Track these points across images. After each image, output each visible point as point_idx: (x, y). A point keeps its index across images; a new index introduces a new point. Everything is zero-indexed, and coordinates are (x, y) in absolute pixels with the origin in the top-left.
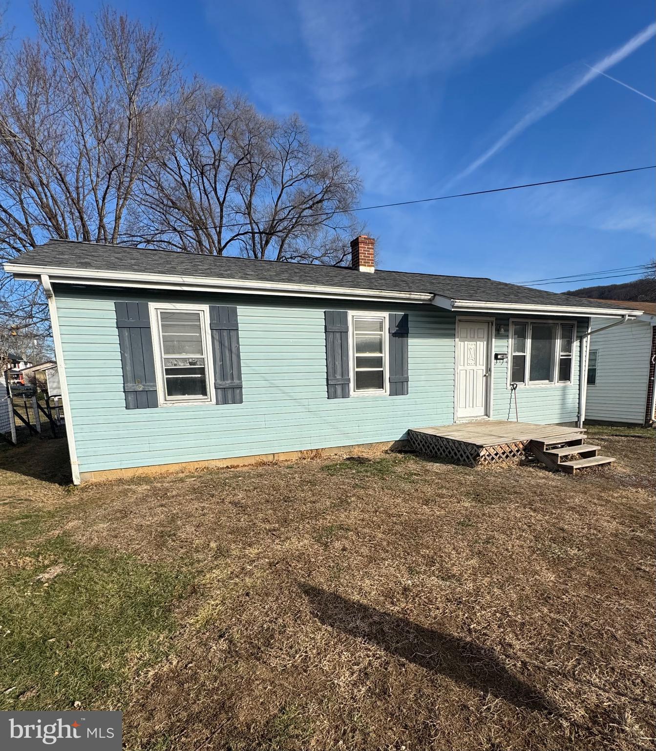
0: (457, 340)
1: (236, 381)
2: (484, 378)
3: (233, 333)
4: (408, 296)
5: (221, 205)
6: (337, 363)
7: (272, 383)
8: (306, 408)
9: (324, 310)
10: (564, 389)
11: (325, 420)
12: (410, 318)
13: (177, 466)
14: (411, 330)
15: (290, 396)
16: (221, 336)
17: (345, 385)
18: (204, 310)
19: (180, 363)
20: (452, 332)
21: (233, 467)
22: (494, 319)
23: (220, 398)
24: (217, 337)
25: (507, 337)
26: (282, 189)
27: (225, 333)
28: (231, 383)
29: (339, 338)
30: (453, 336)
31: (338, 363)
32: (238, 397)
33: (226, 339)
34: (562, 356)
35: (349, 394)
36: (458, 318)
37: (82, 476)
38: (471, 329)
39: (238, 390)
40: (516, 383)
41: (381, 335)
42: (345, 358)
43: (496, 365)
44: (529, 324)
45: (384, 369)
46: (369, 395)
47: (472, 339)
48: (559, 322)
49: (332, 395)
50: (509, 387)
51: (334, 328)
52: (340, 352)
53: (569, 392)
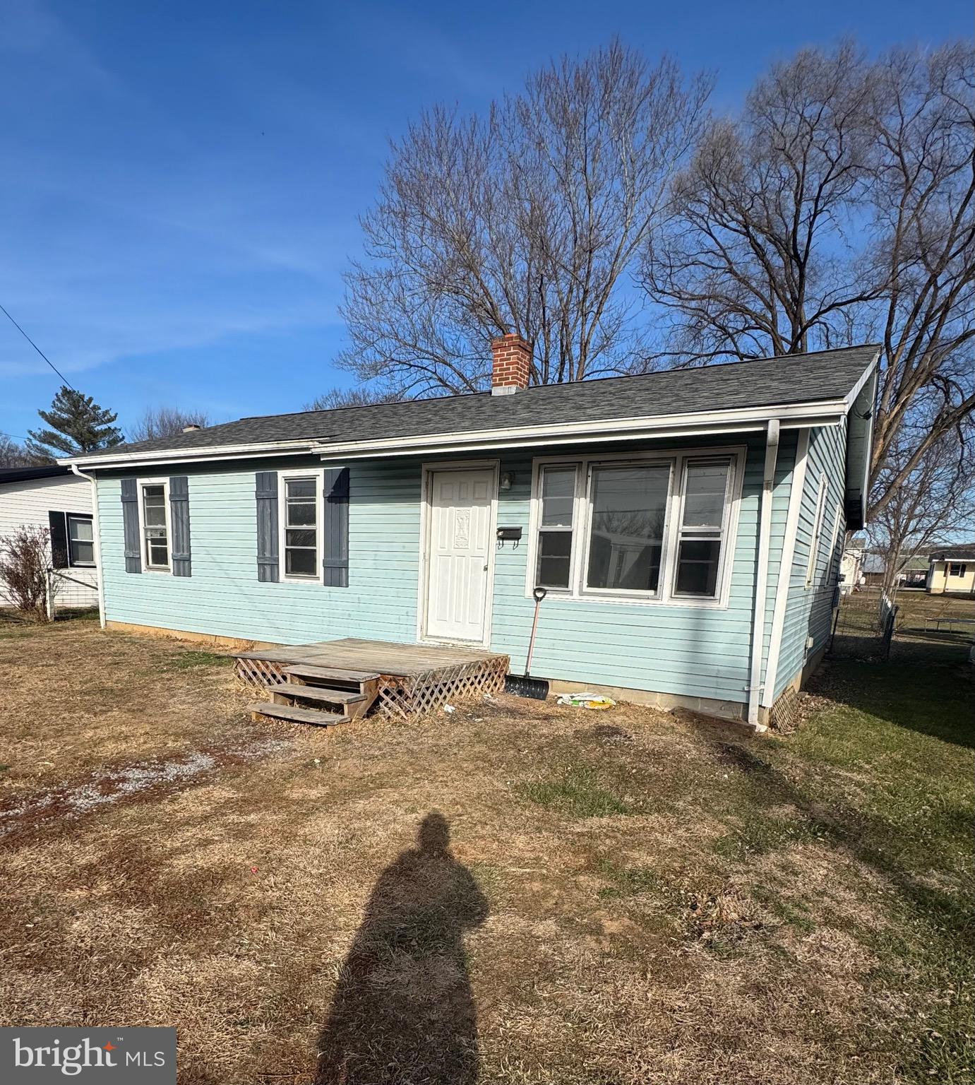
0: (423, 504)
1: (186, 554)
2: (485, 573)
3: (184, 504)
8: (240, 590)
9: (255, 473)
11: (256, 607)
12: (352, 474)
14: (352, 492)
15: (228, 574)
17: (275, 565)
18: (165, 481)
19: (155, 534)
20: (415, 491)
21: (186, 641)
22: (495, 463)
23: (176, 570)
25: (527, 495)
27: (179, 504)
28: (183, 555)
29: (269, 507)
31: (267, 538)
32: (187, 571)
33: (180, 510)
34: (685, 535)
35: (278, 578)
36: (425, 467)
37: (108, 623)
38: (461, 483)
39: (187, 563)
40: (546, 588)
41: (314, 500)
42: (274, 532)
43: (503, 551)
44: (584, 466)
45: (317, 548)
46: (302, 582)
47: (462, 502)
48: (679, 454)
49: (262, 578)
50: (529, 593)
51: (262, 494)
52: (269, 524)
53: (711, 625)
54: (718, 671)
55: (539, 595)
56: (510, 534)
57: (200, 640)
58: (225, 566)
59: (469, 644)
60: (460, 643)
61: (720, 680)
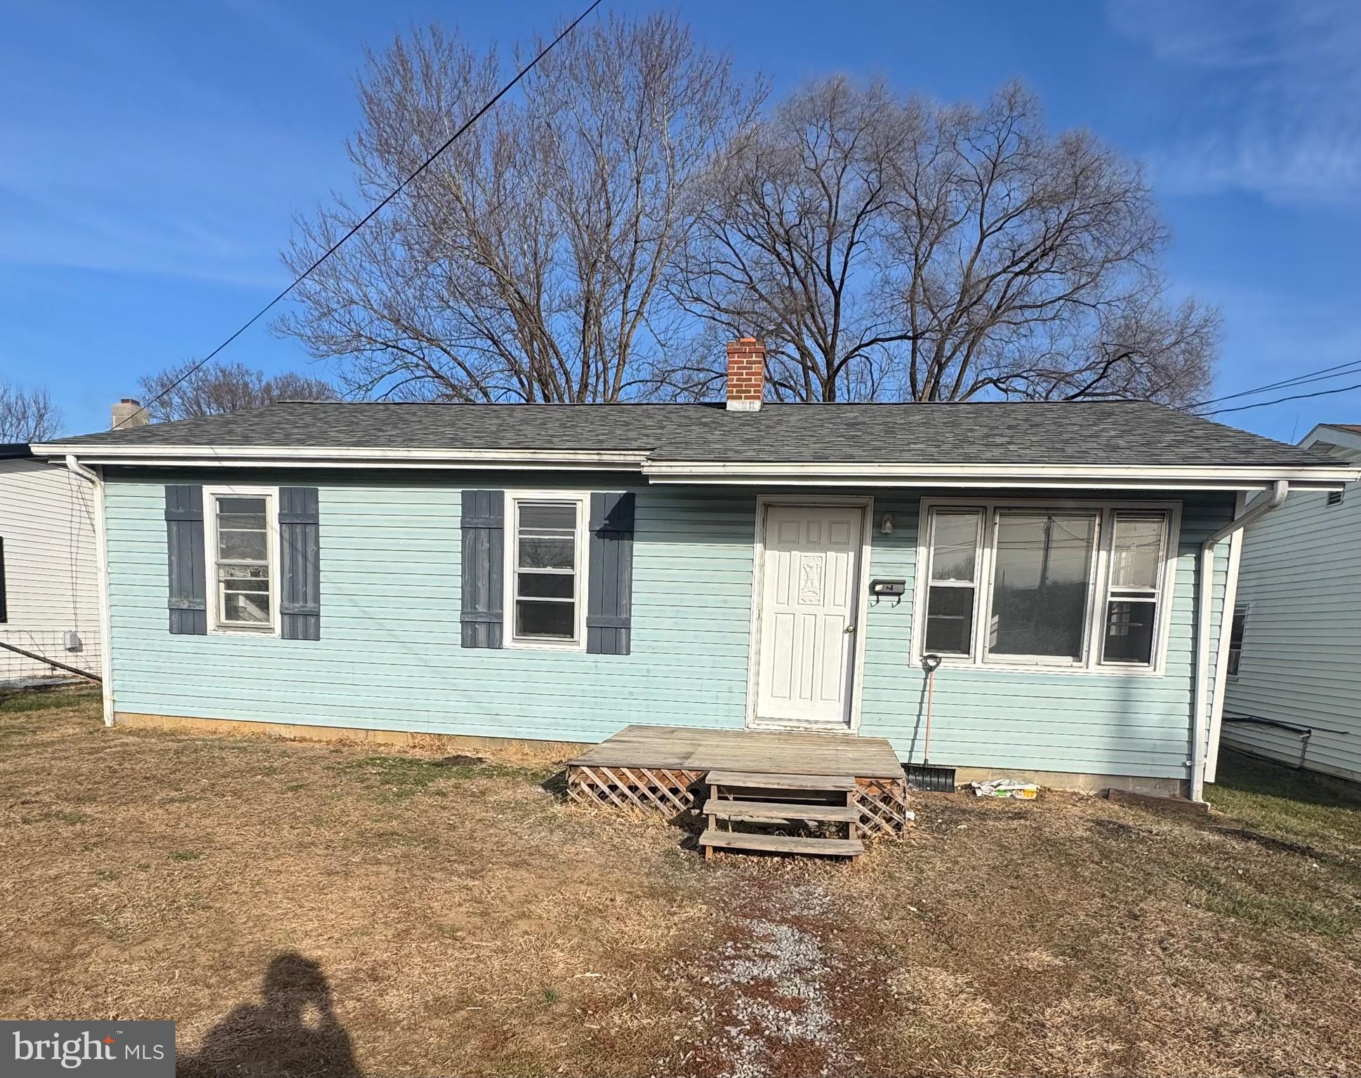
0: (759, 547)
1: (310, 605)
2: (847, 636)
3: (310, 529)
4: (596, 457)
5: (837, 294)
6: (480, 584)
7: (365, 612)
8: (420, 659)
9: (460, 490)
10: (1127, 684)
11: (454, 685)
12: (638, 502)
13: (229, 724)
14: (639, 525)
15: (394, 636)
16: (292, 534)
17: (495, 624)
18: (272, 494)
19: (238, 573)
20: (746, 529)
21: (303, 740)
22: (865, 501)
23: (287, 630)
24: (287, 536)
25: (913, 542)
26: (981, 241)
27: (299, 530)
28: (302, 607)
29: (486, 539)
30: (749, 538)
31: (482, 585)
32: (312, 631)
33: (299, 537)
34: (1113, 594)
35: (501, 642)
36: (761, 499)
37: (117, 717)
38: (809, 522)
39: (313, 620)
40: (939, 655)
41: (573, 534)
42: (495, 576)
43: (878, 608)
44: (990, 511)
45: (576, 600)
46: (546, 647)
47: (813, 545)
48: (1107, 505)
49: (469, 641)
50: (917, 661)
51: (475, 521)
52: (487, 565)
53: (1146, 695)
54: (1154, 745)
55: (931, 663)
56: (890, 589)
57: (334, 737)
58: (390, 624)
59: (829, 726)
60: (815, 727)
61: (1155, 755)
